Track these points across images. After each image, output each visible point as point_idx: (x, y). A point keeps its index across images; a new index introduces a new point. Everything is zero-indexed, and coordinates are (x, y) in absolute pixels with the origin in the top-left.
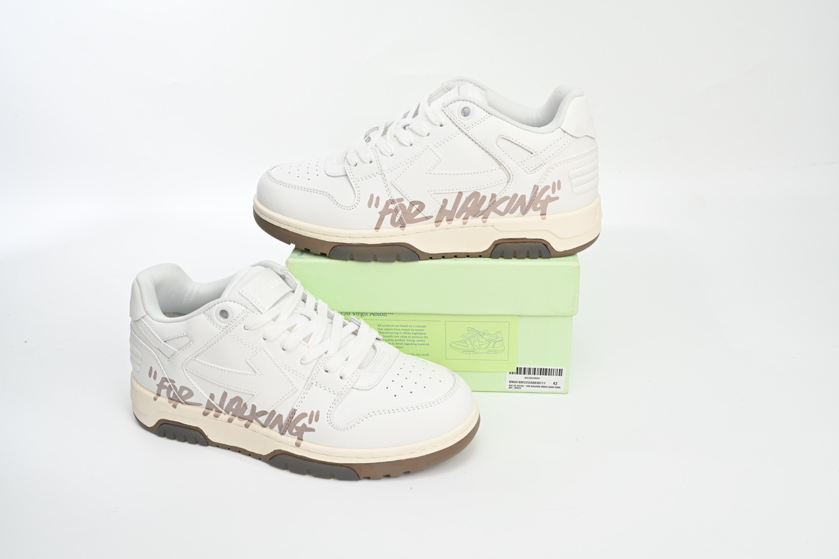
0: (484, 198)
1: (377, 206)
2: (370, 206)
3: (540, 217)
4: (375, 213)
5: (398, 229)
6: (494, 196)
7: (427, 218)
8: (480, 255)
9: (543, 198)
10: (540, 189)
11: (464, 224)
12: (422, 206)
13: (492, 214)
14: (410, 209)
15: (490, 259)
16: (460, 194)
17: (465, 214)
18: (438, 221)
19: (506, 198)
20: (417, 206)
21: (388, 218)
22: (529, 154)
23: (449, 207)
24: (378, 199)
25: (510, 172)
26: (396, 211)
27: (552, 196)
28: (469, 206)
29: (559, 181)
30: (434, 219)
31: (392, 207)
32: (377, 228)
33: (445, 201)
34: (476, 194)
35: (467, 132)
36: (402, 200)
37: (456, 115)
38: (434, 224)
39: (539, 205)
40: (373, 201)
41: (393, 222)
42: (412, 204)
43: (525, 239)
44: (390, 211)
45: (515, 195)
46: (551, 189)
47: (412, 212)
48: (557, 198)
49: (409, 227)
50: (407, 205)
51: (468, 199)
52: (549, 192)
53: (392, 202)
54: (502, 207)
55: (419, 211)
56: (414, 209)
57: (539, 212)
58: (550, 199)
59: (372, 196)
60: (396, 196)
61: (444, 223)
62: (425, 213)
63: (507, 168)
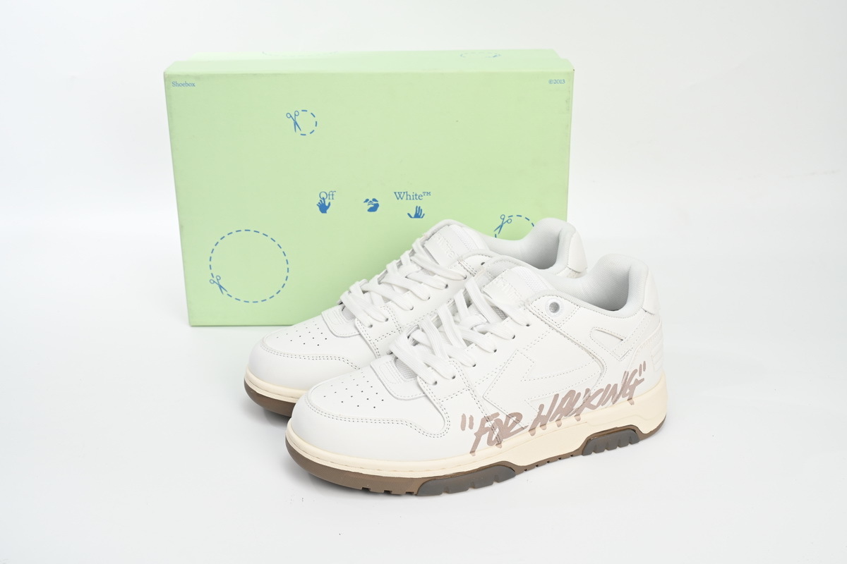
0: (579, 394)
1: (471, 427)
2: (463, 428)
3: (628, 403)
4: (470, 435)
5: (495, 448)
6: (588, 390)
7: (523, 428)
8: (572, 455)
9: (632, 383)
10: (630, 374)
11: (559, 426)
12: (519, 417)
13: (586, 409)
14: (507, 422)
15: (581, 457)
16: (557, 396)
17: (559, 415)
18: (532, 429)
19: (601, 390)
20: (514, 418)
21: (485, 438)
22: (620, 340)
23: (544, 413)
24: (471, 418)
25: (604, 364)
26: (493, 429)
27: (639, 379)
28: (564, 407)
29: (644, 362)
30: (528, 428)
31: (488, 425)
32: (472, 452)
33: (542, 407)
34: (572, 392)
35: (559, 329)
36: (497, 414)
37: (545, 313)
38: (529, 434)
39: (628, 391)
40: (466, 422)
41: (490, 442)
42: (509, 417)
43: (617, 428)
44: (487, 429)
45: (609, 385)
46: (638, 373)
47: (509, 425)
48: (643, 380)
49: (506, 443)
50: (503, 418)
51: (564, 400)
52: (637, 376)
53: (487, 419)
54: (595, 402)
55: (515, 423)
56: (511, 422)
57: (627, 398)
58: (638, 382)
59: (464, 416)
60: (491, 411)
61: (538, 430)
62: (523, 423)
63: (601, 360)
